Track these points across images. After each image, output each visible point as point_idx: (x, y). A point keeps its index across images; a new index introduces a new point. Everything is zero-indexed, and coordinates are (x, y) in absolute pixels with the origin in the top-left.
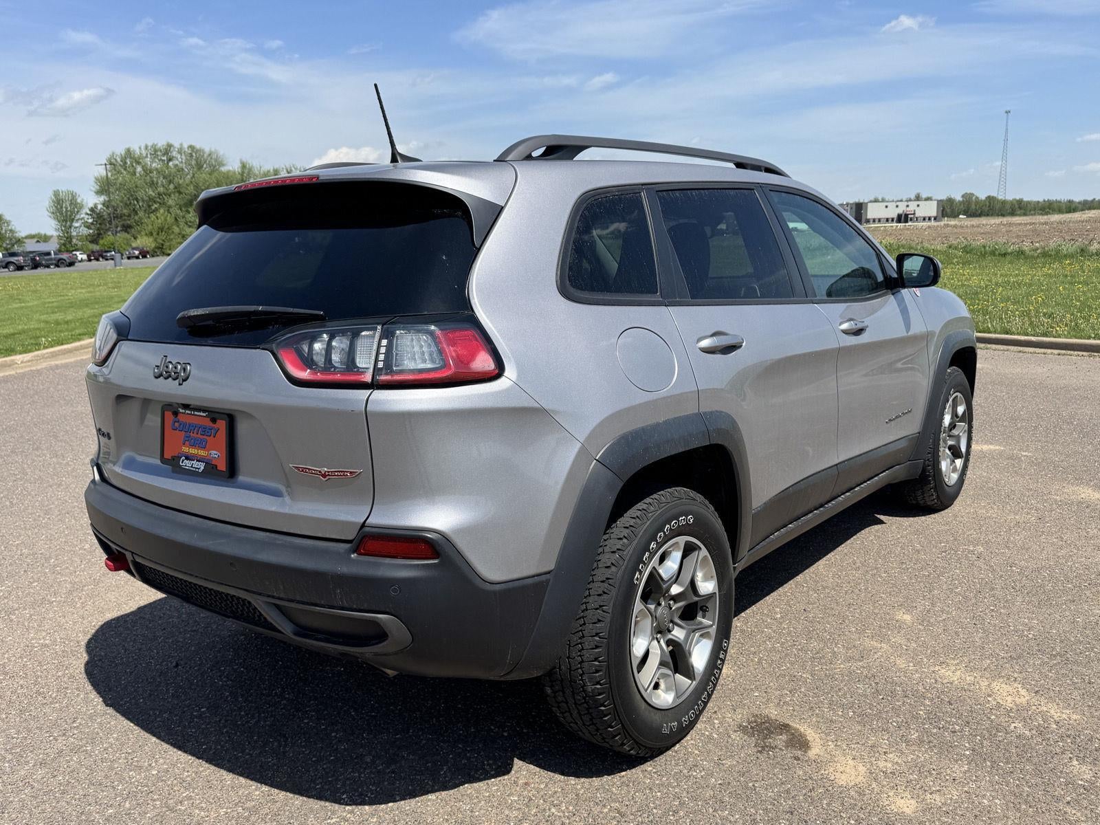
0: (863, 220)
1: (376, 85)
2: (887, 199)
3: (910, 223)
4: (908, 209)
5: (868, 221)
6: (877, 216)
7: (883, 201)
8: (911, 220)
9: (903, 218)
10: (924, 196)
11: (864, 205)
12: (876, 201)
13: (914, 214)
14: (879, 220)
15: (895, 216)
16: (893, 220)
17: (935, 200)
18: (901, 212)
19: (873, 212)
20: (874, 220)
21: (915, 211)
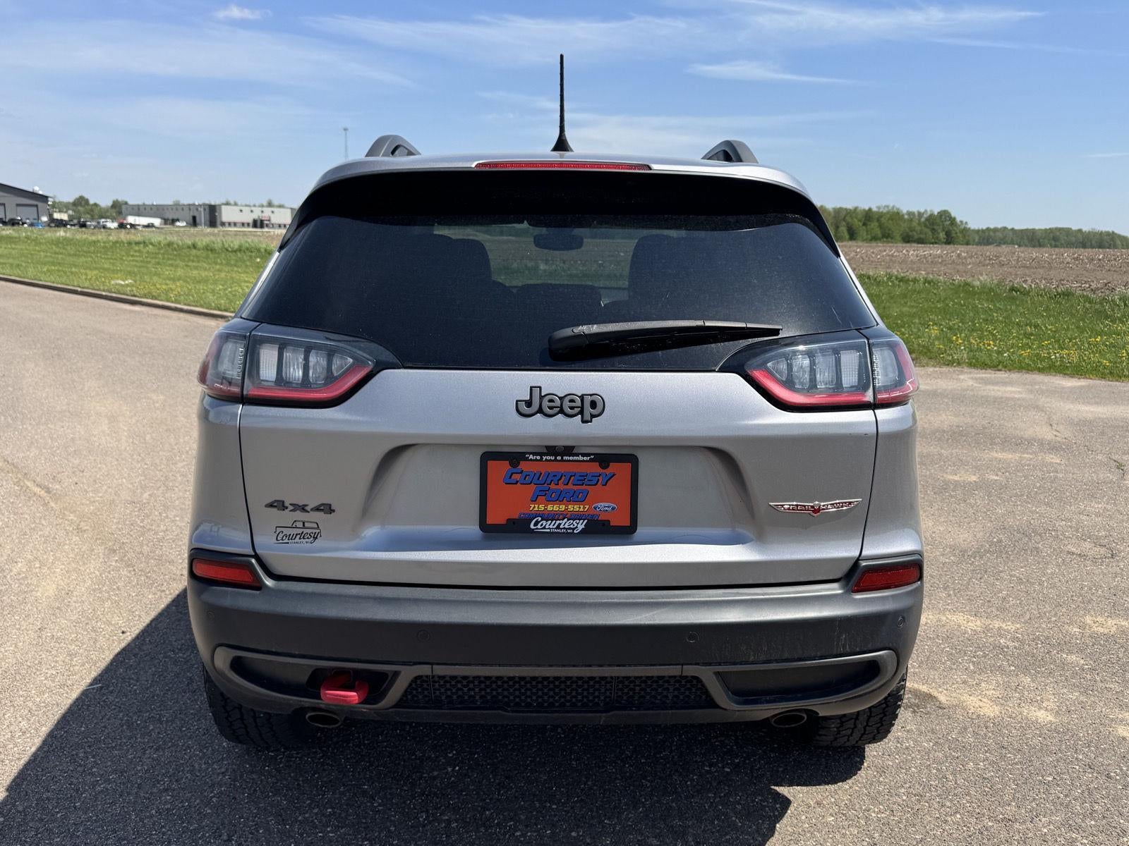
0: (218, 223)
1: (562, 57)
2: (239, 204)
3: (266, 230)
4: (263, 215)
5: (223, 224)
6: (232, 219)
7: (236, 204)
8: (267, 226)
9: (258, 224)
10: (276, 202)
11: (217, 207)
12: (227, 204)
13: (269, 220)
14: (235, 224)
15: (251, 221)
16: (248, 224)
17: (288, 208)
18: (256, 217)
19: (227, 214)
20: (230, 224)
21: (270, 217)
